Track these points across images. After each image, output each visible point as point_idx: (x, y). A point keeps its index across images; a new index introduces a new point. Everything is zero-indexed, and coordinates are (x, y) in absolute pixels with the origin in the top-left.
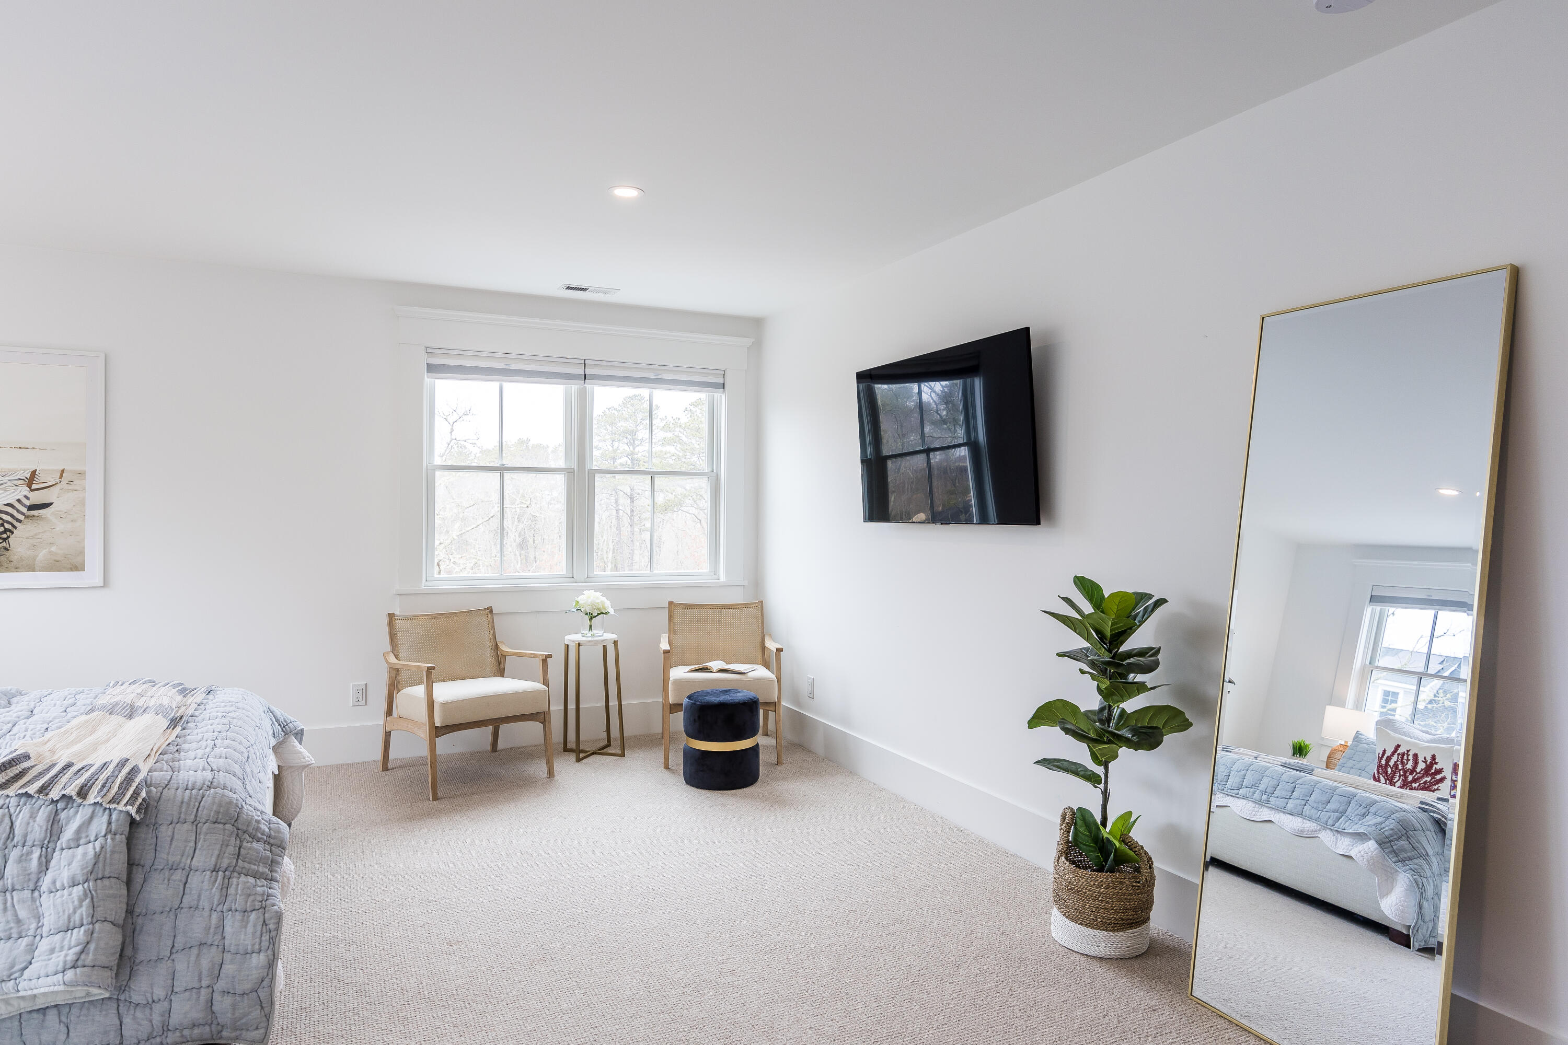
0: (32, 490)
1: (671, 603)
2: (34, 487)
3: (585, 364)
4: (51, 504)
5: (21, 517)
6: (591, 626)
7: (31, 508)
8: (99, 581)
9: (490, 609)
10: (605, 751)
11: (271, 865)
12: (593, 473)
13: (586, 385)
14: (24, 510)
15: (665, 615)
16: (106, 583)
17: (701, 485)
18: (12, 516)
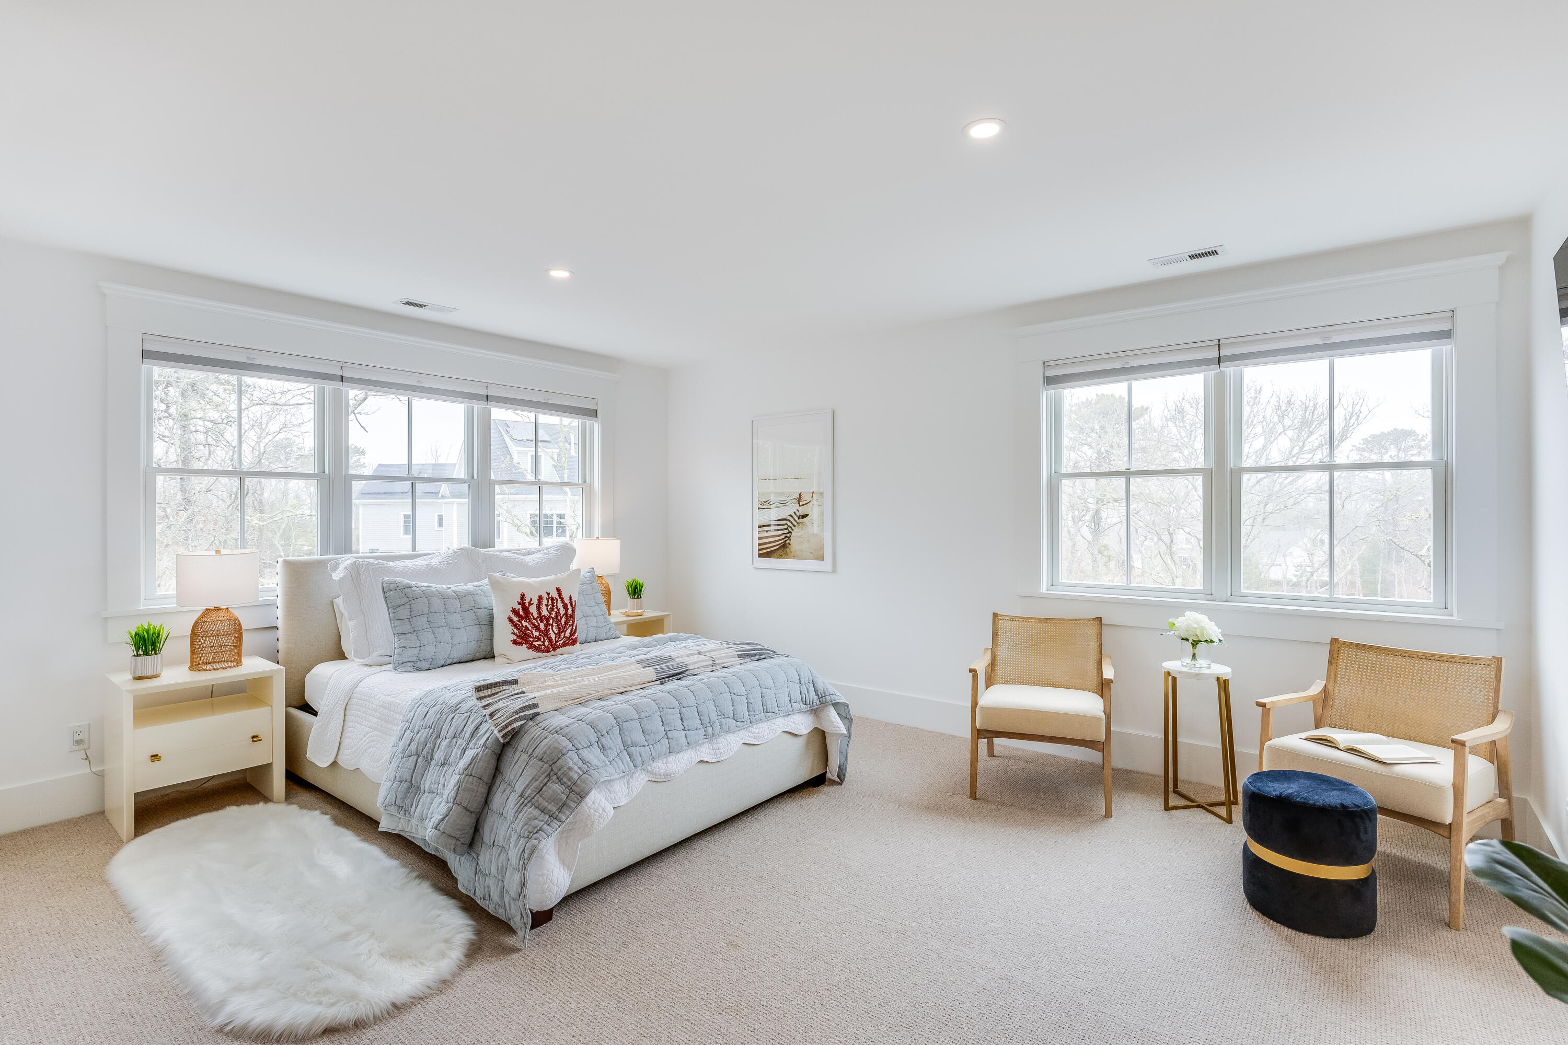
0: (800, 506)
1: (1334, 641)
2: (801, 503)
3: (1219, 345)
4: (808, 515)
5: (795, 523)
6: (1194, 655)
7: (800, 517)
8: (830, 569)
9: (1099, 620)
10: (1215, 809)
11: (562, 807)
12: (1238, 472)
13: (1222, 369)
14: (797, 519)
15: (1324, 654)
16: (834, 570)
17: (1424, 480)
18: (792, 523)
